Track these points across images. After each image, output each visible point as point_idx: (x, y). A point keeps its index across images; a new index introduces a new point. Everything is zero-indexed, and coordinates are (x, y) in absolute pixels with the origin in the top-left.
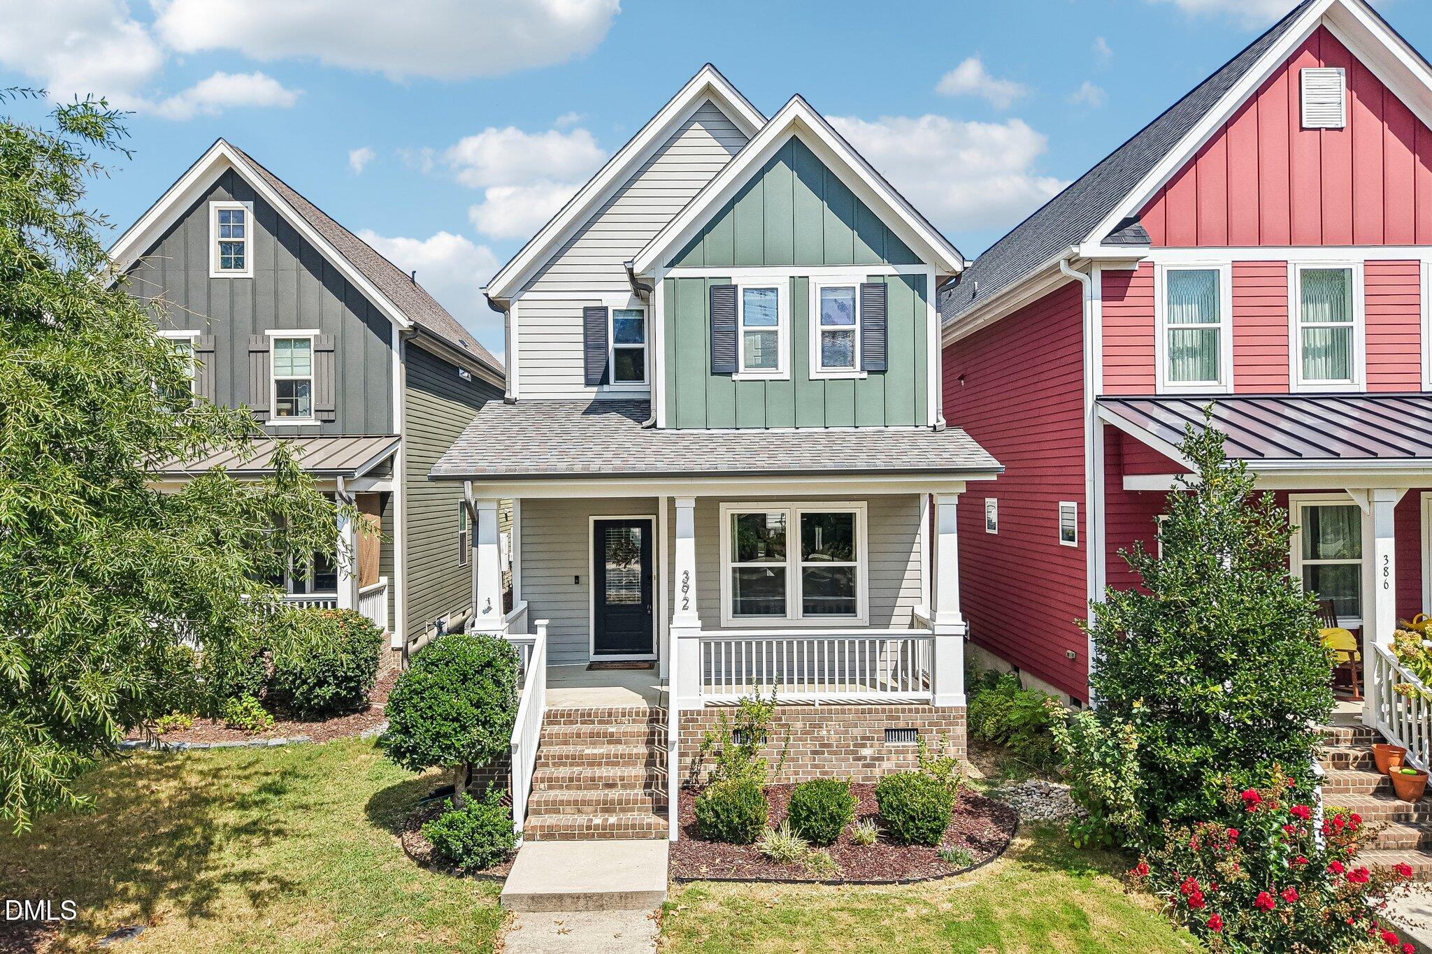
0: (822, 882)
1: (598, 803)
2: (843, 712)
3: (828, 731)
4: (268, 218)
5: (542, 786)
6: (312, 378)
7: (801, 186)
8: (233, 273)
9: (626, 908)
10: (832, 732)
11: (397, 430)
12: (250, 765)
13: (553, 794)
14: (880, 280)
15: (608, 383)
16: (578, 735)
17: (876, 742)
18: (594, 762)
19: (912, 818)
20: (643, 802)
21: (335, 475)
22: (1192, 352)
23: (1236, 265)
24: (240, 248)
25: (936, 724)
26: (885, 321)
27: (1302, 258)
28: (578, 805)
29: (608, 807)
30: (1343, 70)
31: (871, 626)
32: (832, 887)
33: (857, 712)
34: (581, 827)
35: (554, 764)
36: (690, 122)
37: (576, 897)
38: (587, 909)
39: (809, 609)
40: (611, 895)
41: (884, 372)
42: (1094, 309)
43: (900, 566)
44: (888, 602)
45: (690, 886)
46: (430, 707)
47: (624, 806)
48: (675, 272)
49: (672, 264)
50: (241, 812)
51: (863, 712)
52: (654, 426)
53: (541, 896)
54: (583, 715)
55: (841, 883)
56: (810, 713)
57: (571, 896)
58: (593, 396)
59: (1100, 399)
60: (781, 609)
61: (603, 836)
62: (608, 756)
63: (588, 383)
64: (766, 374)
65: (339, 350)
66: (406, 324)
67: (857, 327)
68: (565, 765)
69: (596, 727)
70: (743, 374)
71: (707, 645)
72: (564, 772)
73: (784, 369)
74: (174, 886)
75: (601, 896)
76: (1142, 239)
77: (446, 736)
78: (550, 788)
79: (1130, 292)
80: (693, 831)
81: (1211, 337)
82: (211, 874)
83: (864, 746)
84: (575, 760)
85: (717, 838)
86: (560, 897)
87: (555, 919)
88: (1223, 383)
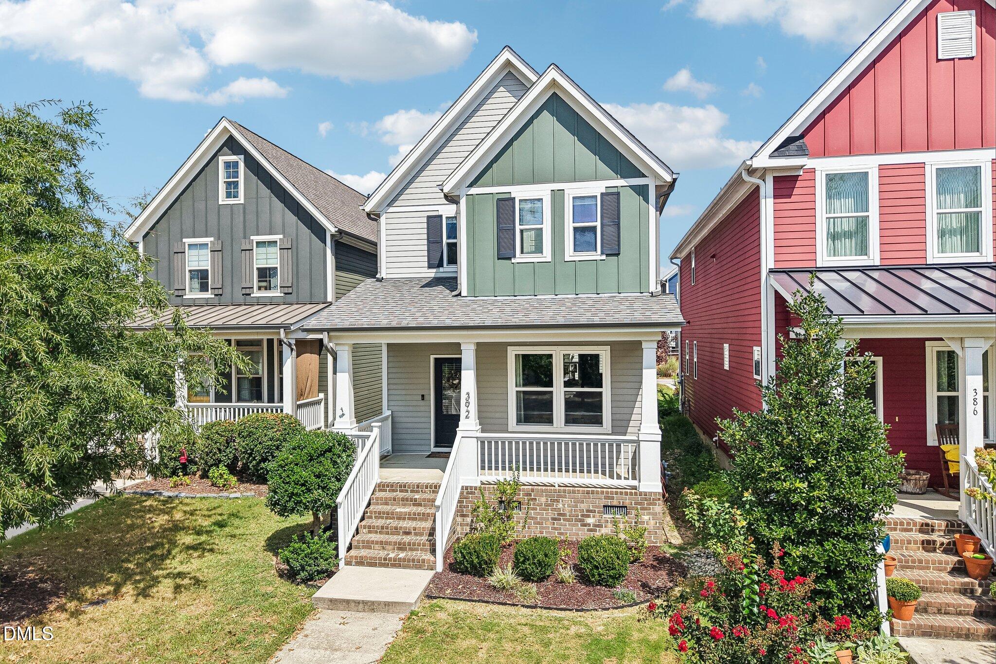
0: (523, 606)
1: (395, 543)
2: (574, 492)
3: (564, 505)
4: (253, 165)
5: (364, 530)
6: (278, 266)
7: (559, 127)
8: (231, 201)
9: (388, 612)
10: (566, 506)
11: (329, 299)
13: (374, 537)
14: (615, 190)
15: (442, 266)
16: (394, 499)
17: (597, 514)
18: (401, 517)
19: (597, 568)
20: (424, 545)
21: (279, 328)
22: (848, 235)
23: (882, 168)
24: (236, 184)
25: (640, 504)
26: (619, 218)
28: (383, 544)
29: (401, 547)
30: (973, 12)
31: (613, 434)
32: (528, 610)
33: (583, 492)
34: (380, 558)
35: (376, 517)
36: (497, 87)
37: (357, 603)
38: (364, 611)
39: (569, 420)
40: (379, 603)
41: (618, 255)
42: (767, 206)
43: (634, 392)
44: (626, 417)
45: (435, 601)
47: (412, 547)
48: (474, 191)
49: (471, 185)
50: (195, 537)
51: (588, 493)
52: (460, 294)
53: (336, 600)
54: (401, 486)
55: (535, 607)
56: (551, 491)
57: (354, 601)
58: (433, 275)
59: (771, 271)
60: (549, 421)
61: (394, 566)
62: (410, 514)
63: (430, 266)
64: (535, 258)
65: (294, 249)
66: (333, 230)
67: (598, 224)
68: (382, 518)
69: (409, 495)
70: (519, 258)
71: (483, 443)
72: (380, 522)
73: (547, 254)
74: (138, 578)
75: (373, 603)
76: (803, 152)
78: (370, 532)
79: (796, 191)
80: (454, 567)
81: (862, 224)
82: (161, 572)
83: (589, 516)
84: (389, 515)
85: (465, 572)
86: (348, 602)
87: (342, 615)
88: (871, 257)
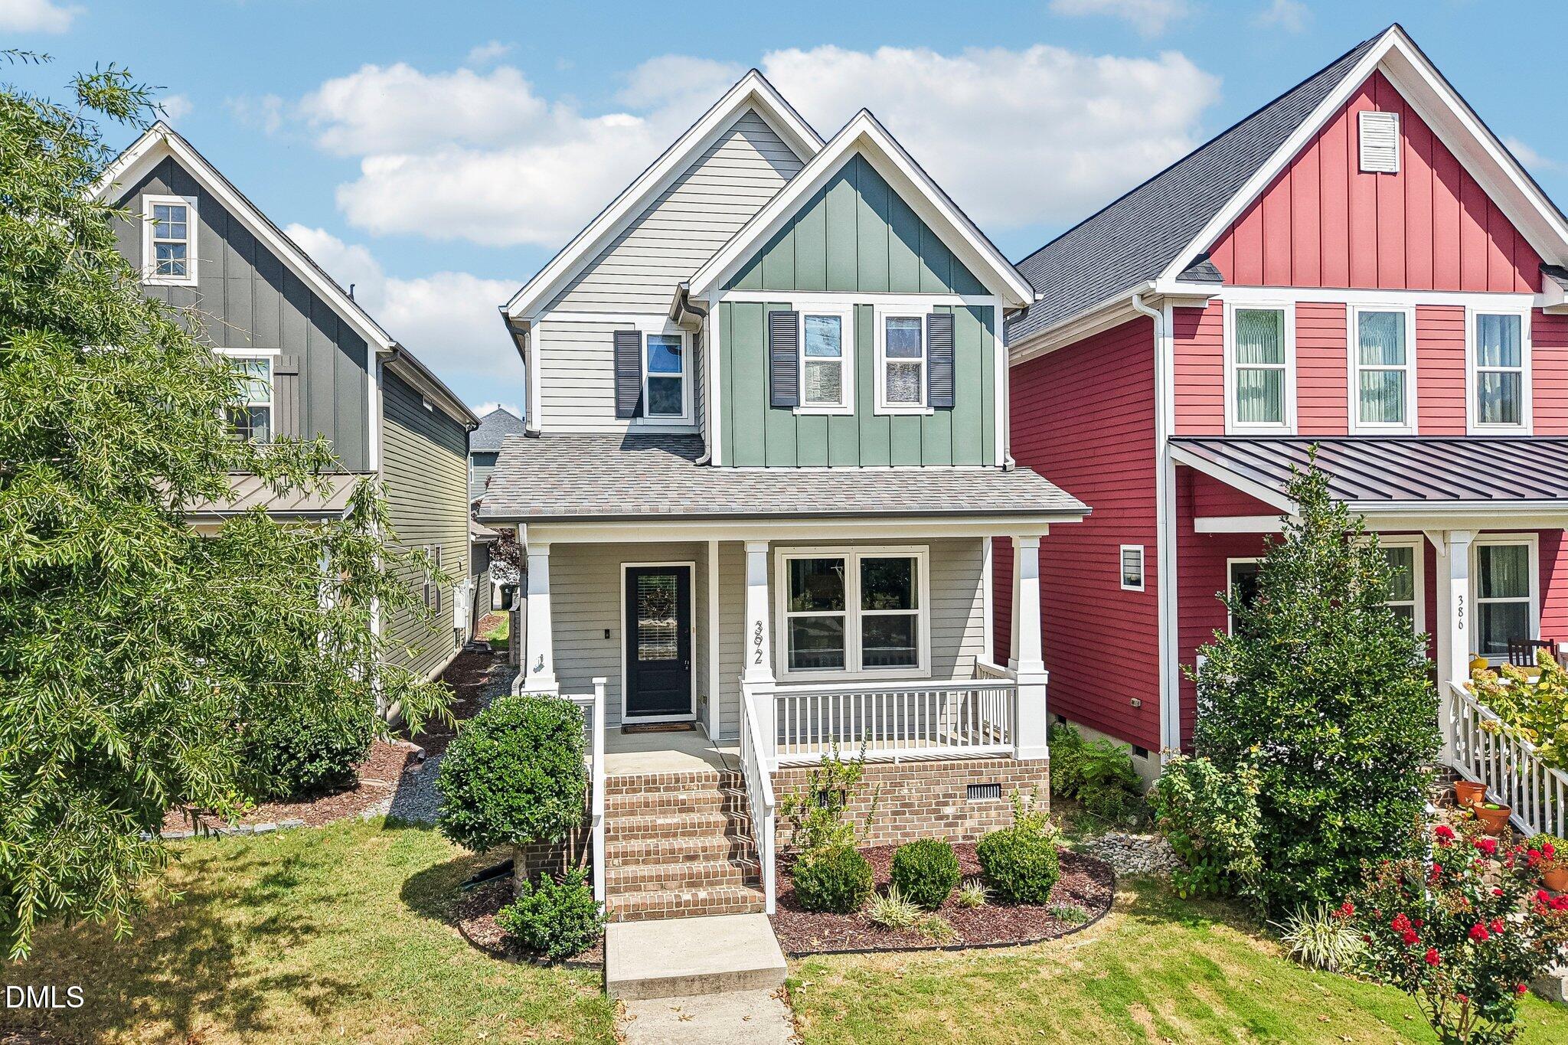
0: (943, 948)
1: (683, 877)
2: (925, 768)
3: (910, 790)
4: (214, 214)
5: (616, 861)
6: (271, 405)
7: (865, 209)
8: (171, 280)
9: (744, 988)
10: (913, 791)
11: (373, 467)
12: (240, 854)
13: (630, 870)
14: (947, 311)
15: (641, 415)
16: (647, 804)
17: (958, 799)
18: (669, 833)
19: (1023, 877)
20: (732, 874)
21: (320, 517)
22: (1256, 393)
23: (1300, 305)
24: (180, 249)
25: (1019, 779)
26: (953, 354)
27: (1360, 301)
28: (661, 881)
29: (694, 881)
30: (1396, 115)
31: (933, 678)
32: (954, 953)
33: (939, 768)
34: (670, 904)
35: (624, 837)
36: (732, 131)
37: (690, 980)
38: (703, 992)
39: (869, 661)
40: (729, 975)
41: (951, 408)
42: (1165, 347)
43: (962, 613)
44: (951, 652)
45: (806, 960)
46: (500, 778)
47: (711, 879)
48: (732, 296)
49: (728, 287)
50: (251, 910)
51: (945, 768)
52: (709, 463)
53: (652, 982)
54: (647, 782)
55: (962, 948)
56: (890, 771)
57: (685, 979)
58: (624, 430)
59: (1171, 440)
60: (838, 662)
61: (694, 913)
62: (684, 826)
63: (620, 415)
64: (829, 408)
65: (304, 373)
66: (386, 345)
67: (923, 360)
68: (636, 837)
69: (665, 795)
70: (806, 407)
71: (781, 701)
72: (637, 845)
73: (848, 405)
75: (718, 977)
76: (1214, 276)
77: (519, 810)
78: (625, 863)
79: (1200, 330)
80: (790, 901)
81: (1274, 380)
83: (946, 804)
84: (648, 832)
85: (820, 908)
86: (673, 981)
87: (671, 1006)
88: (1288, 425)
